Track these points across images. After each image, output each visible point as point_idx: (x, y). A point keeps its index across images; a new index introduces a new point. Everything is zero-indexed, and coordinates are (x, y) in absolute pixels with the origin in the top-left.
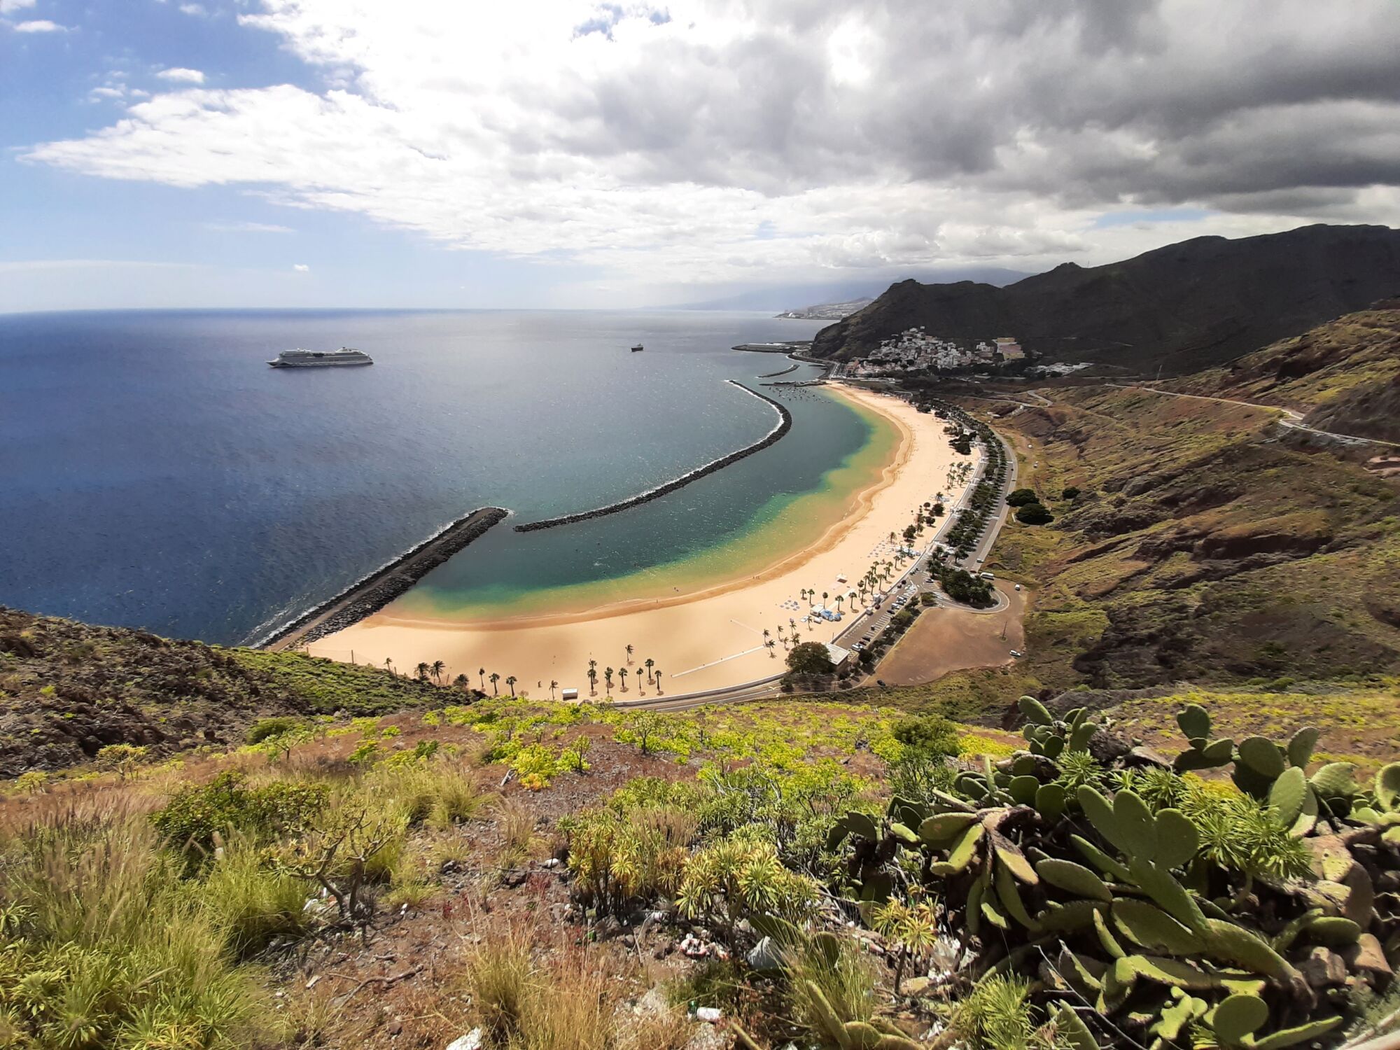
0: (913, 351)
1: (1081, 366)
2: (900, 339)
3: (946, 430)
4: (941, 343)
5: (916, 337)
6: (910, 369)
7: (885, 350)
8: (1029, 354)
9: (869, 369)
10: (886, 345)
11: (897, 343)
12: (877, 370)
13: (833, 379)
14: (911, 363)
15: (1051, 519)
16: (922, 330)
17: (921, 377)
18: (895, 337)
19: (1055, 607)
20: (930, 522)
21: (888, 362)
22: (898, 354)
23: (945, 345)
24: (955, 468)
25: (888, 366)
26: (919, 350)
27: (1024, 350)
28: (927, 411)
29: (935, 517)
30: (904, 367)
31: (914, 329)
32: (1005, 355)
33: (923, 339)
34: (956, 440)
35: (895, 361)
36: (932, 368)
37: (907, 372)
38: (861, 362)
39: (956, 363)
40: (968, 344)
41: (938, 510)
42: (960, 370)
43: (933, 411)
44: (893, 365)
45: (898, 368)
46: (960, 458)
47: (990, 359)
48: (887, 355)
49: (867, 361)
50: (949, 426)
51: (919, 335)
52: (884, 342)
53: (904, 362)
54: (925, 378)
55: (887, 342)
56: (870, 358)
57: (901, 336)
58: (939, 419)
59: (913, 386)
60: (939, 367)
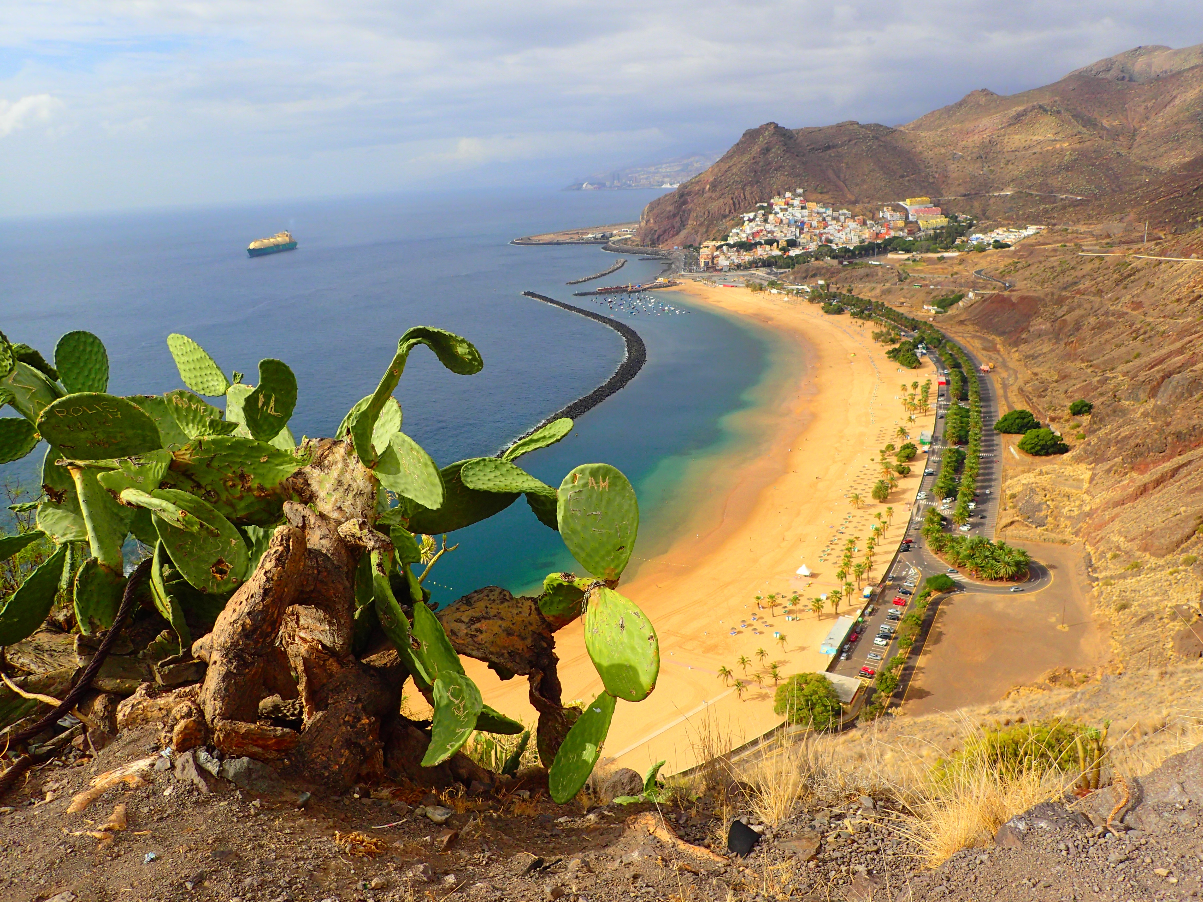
0: (793, 226)
1: (1031, 230)
2: (769, 210)
7: (750, 227)
10: (750, 220)
12: (747, 257)
13: (684, 276)
15: (1068, 448)
17: (812, 263)
22: (772, 232)
26: (800, 224)
29: (907, 464)
31: (787, 195)
33: (803, 208)
35: (770, 242)
36: (825, 248)
37: (790, 257)
38: (719, 248)
39: (855, 240)
41: (908, 454)
42: (865, 249)
43: (848, 311)
46: (909, 374)
49: (728, 245)
50: (877, 331)
51: (797, 202)
52: (747, 216)
53: (783, 243)
54: (819, 263)
55: (751, 215)
56: (731, 241)
57: (771, 205)
58: (860, 322)
59: (808, 276)
60: (834, 247)
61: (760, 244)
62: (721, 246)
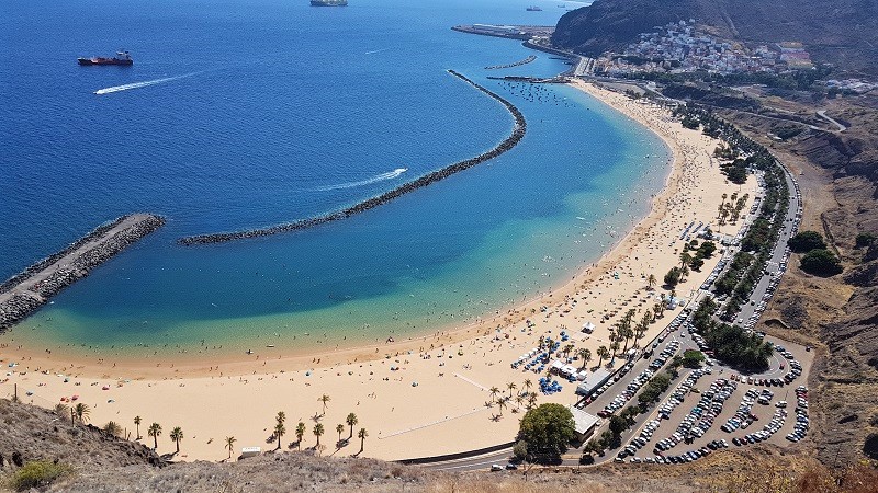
0: (679, 50)
2: (664, 33)
3: (717, 152)
4: (713, 42)
6: (675, 72)
7: (644, 45)
8: (819, 67)
9: (624, 68)
10: (646, 39)
11: (660, 37)
12: (635, 69)
13: (581, 77)
14: (676, 64)
15: (840, 270)
16: (691, 24)
17: (688, 83)
18: (658, 30)
19: (843, 377)
20: (697, 265)
21: (649, 60)
22: (661, 52)
24: (728, 200)
25: (648, 66)
26: (686, 49)
27: (813, 58)
28: (694, 126)
29: (702, 259)
30: (668, 69)
31: (683, 23)
32: (790, 63)
34: (729, 165)
35: (657, 61)
36: (702, 71)
37: (670, 75)
38: (614, 59)
39: (730, 68)
40: (746, 46)
41: (707, 251)
42: (735, 78)
43: (702, 127)
44: (654, 65)
45: (661, 69)
46: (732, 187)
47: (772, 67)
48: (646, 52)
49: (623, 58)
51: (688, 30)
52: (644, 35)
53: (668, 63)
54: (692, 84)
55: (648, 35)
56: (626, 54)
57: (665, 30)
58: (709, 138)
60: (710, 72)
62: (617, 58)
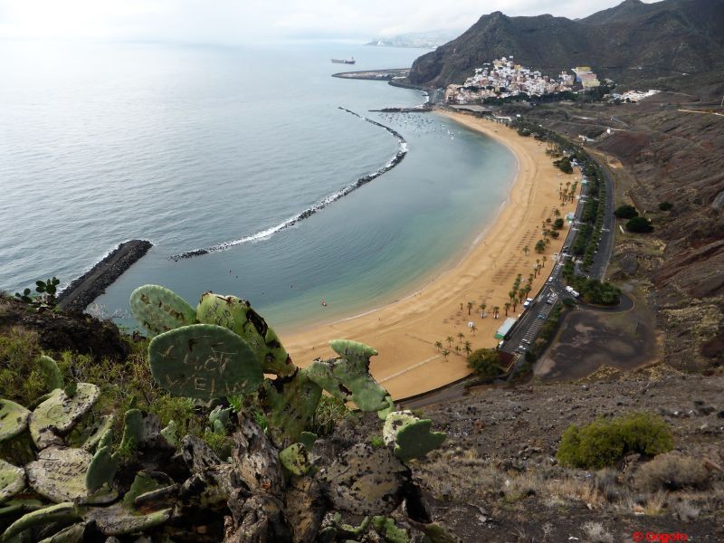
1: (651, 93)
2: (491, 67)
3: (548, 152)
4: (528, 71)
5: (506, 66)
6: (504, 95)
8: (603, 82)
9: (467, 96)
10: (480, 73)
11: (489, 71)
12: (475, 96)
14: (503, 90)
15: (653, 229)
16: (511, 60)
17: (514, 103)
18: (487, 66)
20: (555, 236)
22: (492, 82)
23: (532, 74)
27: (599, 78)
29: (557, 231)
30: (498, 94)
31: (503, 59)
32: (583, 83)
33: (512, 68)
34: (558, 162)
35: (490, 88)
37: (501, 98)
39: (542, 91)
40: (551, 73)
41: (559, 225)
42: (548, 97)
43: (533, 135)
44: (488, 91)
45: (493, 95)
46: (566, 177)
47: (571, 86)
49: (464, 88)
50: (549, 149)
51: (509, 64)
52: (477, 70)
53: (498, 89)
54: (519, 104)
55: (480, 70)
56: (466, 85)
57: (492, 66)
58: (539, 142)
59: (511, 112)
60: (528, 94)
61: (483, 88)
62: (459, 89)
